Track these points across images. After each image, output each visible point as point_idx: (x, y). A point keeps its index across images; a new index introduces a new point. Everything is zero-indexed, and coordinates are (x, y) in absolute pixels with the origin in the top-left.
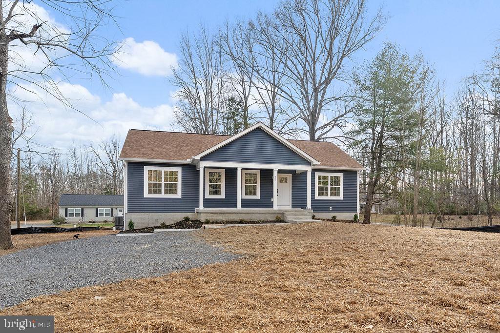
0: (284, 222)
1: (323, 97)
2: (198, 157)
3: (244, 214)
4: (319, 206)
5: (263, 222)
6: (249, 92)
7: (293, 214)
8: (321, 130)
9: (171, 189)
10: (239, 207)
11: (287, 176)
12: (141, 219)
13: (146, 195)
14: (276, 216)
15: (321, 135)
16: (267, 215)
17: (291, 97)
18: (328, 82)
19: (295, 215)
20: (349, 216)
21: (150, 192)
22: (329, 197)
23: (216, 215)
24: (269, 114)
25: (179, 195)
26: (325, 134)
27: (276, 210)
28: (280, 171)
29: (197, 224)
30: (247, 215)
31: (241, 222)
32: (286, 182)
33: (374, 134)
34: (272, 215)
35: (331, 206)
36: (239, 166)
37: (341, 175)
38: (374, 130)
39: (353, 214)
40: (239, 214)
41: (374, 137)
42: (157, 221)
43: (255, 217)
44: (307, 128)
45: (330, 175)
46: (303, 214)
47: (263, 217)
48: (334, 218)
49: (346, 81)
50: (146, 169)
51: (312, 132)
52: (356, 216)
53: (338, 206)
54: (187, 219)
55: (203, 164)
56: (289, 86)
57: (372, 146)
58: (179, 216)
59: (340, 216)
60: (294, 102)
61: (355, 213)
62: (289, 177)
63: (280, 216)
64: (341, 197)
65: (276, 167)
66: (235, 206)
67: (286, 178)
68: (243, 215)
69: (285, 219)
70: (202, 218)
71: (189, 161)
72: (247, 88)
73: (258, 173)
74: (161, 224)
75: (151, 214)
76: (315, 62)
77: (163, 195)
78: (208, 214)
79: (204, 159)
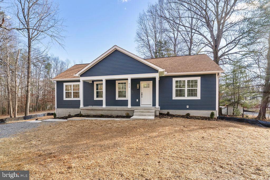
3: (106, 111)
7: (140, 111)
10: (104, 106)
11: (149, 83)
13: (65, 98)
14: (126, 112)
15: (225, 52)
19: (142, 112)
20: (207, 113)
22: (186, 98)
23: (89, 111)
27: (129, 108)
28: (134, 80)
30: (109, 111)
32: (149, 87)
35: (188, 105)
36: (104, 78)
37: (199, 79)
40: (103, 111)
43: (114, 113)
45: (186, 79)
47: (119, 114)
48: (188, 115)
50: (65, 84)
51: (216, 52)
52: (212, 114)
55: (82, 79)
61: (211, 111)
64: (198, 97)
65: (128, 77)
75: (67, 109)
77: (73, 99)
78: (85, 110)
79: (82, 75)
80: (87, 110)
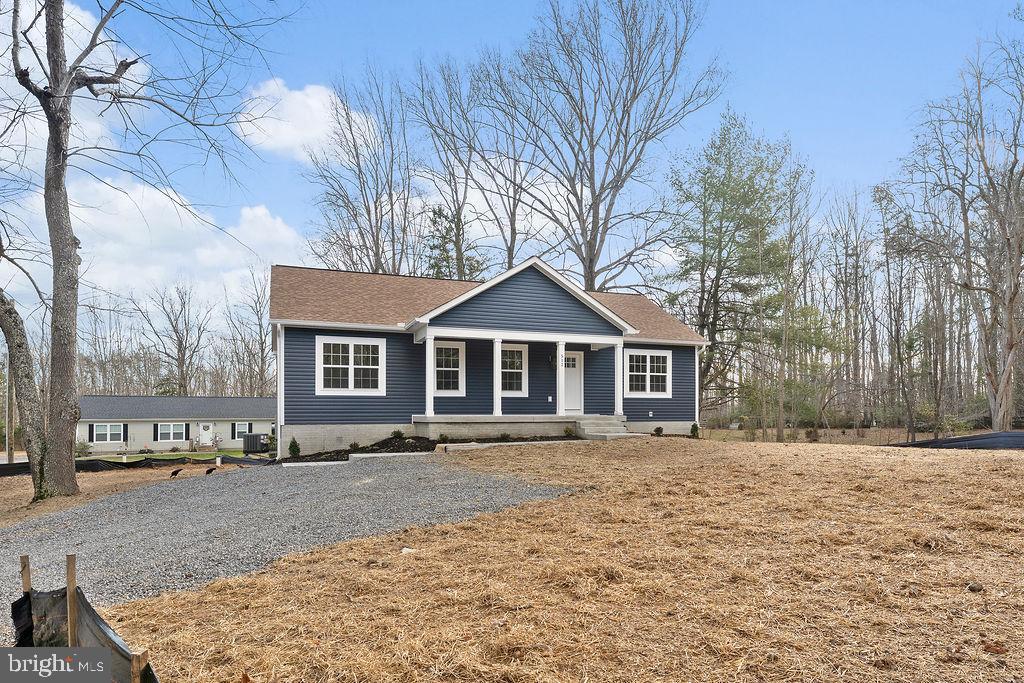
0: (577, 438)
1: (609, 211)
2: (425, 319)
4: (635, 410)
5: (542, 438)
6: (465, 198)
7: (593, 423)
8: (605, 273)
9: (367, 379)
10: (498, 412)
11: (574, 356)
12: (311, 436)
13: (320, 390)
14: (564, 427)
15: (605, 282)
16: (547, 426)
17: (550, 210)
18: (617, 184)
19: (597, 424)
20: (685, 426)
21: (327, 384)
22: (648, 394)
23: (457, 426)
24: (506, 240)
25: (381, 390)
26: (611, 279)
27: (562, 418)
28: (569, 347)
29: (425, 444)
30: (512, 426)
31: (504, 438)
32: (574, 366)
33: (703, 281)
34: (556, 426)
35: (651, 410)
36: (498, 336)
37: (668, 354)
38: (702, 275)
39: (689, 425)
40: (499, 425)
41: (703, 286)
42: (340, 439)
43: (526, 431)
44: (580, 268)
45: (648, 353)
46: (610, 424)
47: (540, 430)
48: (659, 430)
49: (649, 183)
50: (320, 341)
51: (590, 276)
52: (694, 427)
53: (663, 411)
54: (398, 435)
55: (433, 332)
56: (543, 188)
57: (701, 303)
58: (384, 431)
59: (669, 427)
60: (557, 221)
61: (692, 423)
62: (580, 356)
63: (570, 426)
64: (668, 394)
65: (561, 339)
66: (490, 411)
67: (574, 360)
68: (506, 426)
69: (581, 433)
70: (433, 433)
71: (401, 326)
72: (461, 189)
73: (525, 349)
74: (351, 446)
75: (329, 427)
76: (592, 147)
77: (351, 391)
78: (442, 425)
79: (434, 322)
80: (451, 423)
